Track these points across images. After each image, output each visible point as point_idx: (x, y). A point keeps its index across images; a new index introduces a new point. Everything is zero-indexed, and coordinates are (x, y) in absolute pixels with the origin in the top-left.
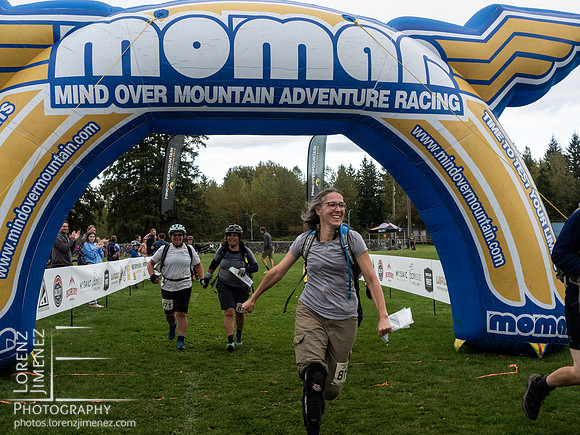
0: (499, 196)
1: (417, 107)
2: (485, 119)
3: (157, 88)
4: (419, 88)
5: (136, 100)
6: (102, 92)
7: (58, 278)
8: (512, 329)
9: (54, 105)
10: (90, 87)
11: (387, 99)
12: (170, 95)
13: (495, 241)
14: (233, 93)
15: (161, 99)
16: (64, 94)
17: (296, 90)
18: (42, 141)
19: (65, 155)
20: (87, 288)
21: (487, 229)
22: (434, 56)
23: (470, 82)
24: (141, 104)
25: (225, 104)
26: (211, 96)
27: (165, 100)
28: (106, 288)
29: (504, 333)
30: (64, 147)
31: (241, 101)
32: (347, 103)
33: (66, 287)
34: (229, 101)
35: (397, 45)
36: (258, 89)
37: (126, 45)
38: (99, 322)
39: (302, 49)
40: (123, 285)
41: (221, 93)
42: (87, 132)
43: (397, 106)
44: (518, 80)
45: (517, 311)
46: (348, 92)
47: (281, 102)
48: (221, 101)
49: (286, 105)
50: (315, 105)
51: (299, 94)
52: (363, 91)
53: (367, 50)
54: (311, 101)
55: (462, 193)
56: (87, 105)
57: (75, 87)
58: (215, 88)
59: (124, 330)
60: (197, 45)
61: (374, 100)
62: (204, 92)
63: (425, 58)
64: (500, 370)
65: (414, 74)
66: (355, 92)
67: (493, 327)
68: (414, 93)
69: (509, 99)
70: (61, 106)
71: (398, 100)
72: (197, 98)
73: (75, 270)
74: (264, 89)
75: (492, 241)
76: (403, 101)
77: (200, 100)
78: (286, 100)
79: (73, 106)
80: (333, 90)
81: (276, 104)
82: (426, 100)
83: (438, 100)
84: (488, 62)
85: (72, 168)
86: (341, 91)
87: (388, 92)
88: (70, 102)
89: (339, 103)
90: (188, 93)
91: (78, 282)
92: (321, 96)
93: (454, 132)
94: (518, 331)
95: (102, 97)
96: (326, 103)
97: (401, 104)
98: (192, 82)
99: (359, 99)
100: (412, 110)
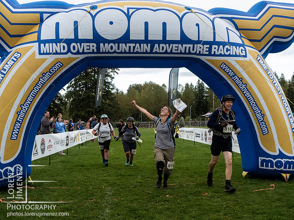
0: (265, 99)
1: (223, 54)
2: (258, 59)
3: (92, 44)
4: (224, 44)
5: (81, 51)
6: (64, 47)
7: (43, 140)
8: (272, 166)
9: (40, 54)
10: (58, 44)
11: (207, 49)
12: (98, 48)
13: (263, 121)
14: (130, 47)
15: (93, 50)
16: (45, 48)
17: (161, 45)
18: (34, 71)
19: (46, 78)
20: (58, 145)
21: (259, 116)
22: (232, 27)
23: (250, 40)
24: (83, 53)
25: (125, 52)
26: (118, 49)
27: (95, 51)
28: (67, 145)
29: (268, 168)
30: (45, 74)
31: (133, 51)
32: (187, 52)
33: (47, 144)
34: (127, 51)
35: (213, 22)
36: (142, 45)
37: (76, 23)
38: (63, 162)
39: (164, 24)
40: (76, 143)
41: (123, 47)
42: (56, 67)
43: (213, 53)
44: (275, 39)
45: (275, 157)
46: (188, 46)
47: (154, 51)
48: (123, 51)
49: (156, 53)
50: (171, 53)
51: (163, 47)
52: (196, 45)
53: (197, 25)
54: (169, 51)
55: (246, 97)
56: (57, 53)
57: (51, 44)
58: (120, 44)
59: (76, 166)
60: (111, 23)
61: (201, 50)
62: (115, 47)
63: (227, 29)
64: (266, 187)
65: (221, 37)
66: (191, 46)
67: (262, 165)
68: (221, 47)
69: (270, 50)
70: (44, 54)
71: (213, 50)
72: (112, 49)
73: (51, 136)
74: (145, 45)
75: (261, 122)
76: (216, 50)
77: (113, 51)
78: (156, 50)
79: (50, 54)
80: (180, 45)
81: (151, 52)
82: (227, 50)
83: (234, 50)
84: (260, 30)
85: (49, 85)
86: (184, 46)
87: (208, 46)
88: (48, 52)
89: (183, 52)
90: (107, 47)
91: (53, 142)
92: (174, 48)
93: (242, 66)
94: (275, 168)
95: (64, 49)
96: (177, 51)
97: (215, 52)
98: (109, 42)
99: (193, 50)
100: (221, 55)
